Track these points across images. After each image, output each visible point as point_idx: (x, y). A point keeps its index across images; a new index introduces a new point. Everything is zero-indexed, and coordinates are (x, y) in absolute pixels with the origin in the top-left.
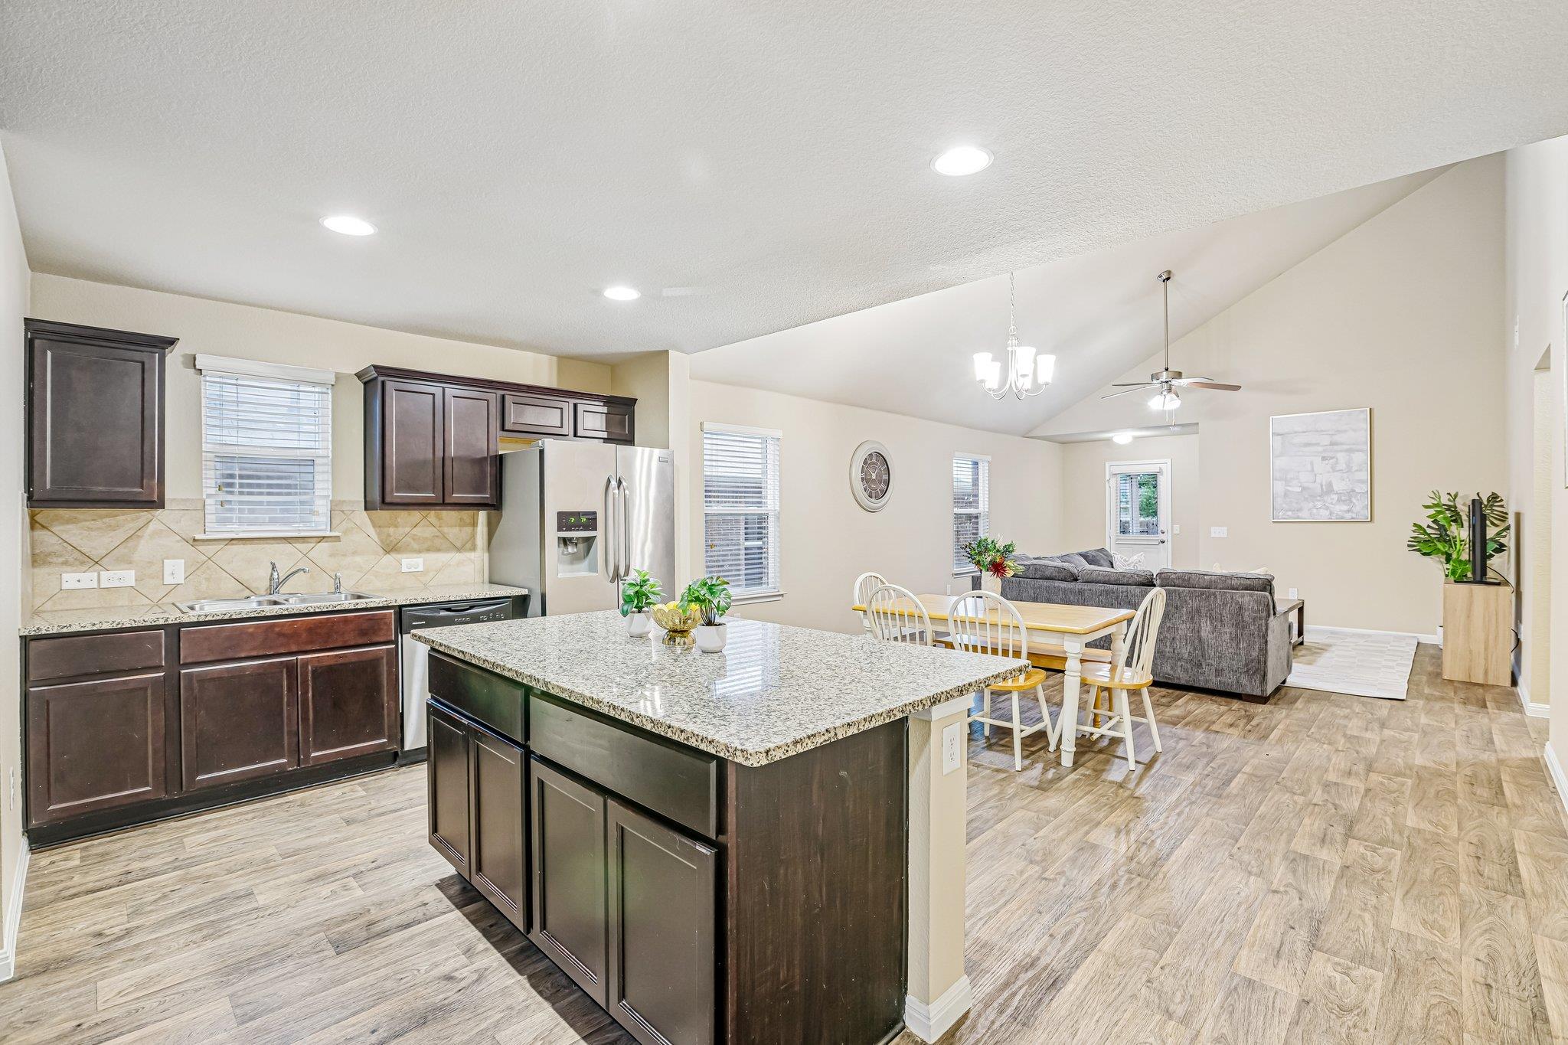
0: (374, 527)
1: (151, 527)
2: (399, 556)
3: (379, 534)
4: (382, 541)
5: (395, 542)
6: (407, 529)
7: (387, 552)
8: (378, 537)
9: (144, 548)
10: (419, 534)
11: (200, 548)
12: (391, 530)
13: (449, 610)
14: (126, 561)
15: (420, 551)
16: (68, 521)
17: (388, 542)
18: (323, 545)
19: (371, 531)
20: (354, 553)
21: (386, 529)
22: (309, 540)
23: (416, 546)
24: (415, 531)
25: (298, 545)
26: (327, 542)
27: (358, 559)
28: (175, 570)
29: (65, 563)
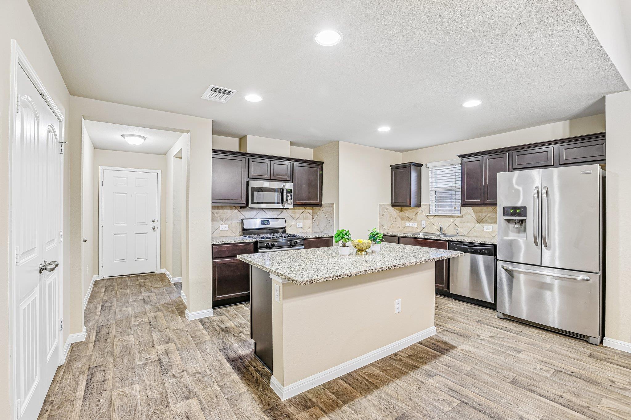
0: (474, 212)
1: (420, 211)
2: (483, 224)
3: (476, 216)
4: (477, 218)
5: (482, 219)
6: (486, 214)
7: (478, 222)
8: (476, 217)
9: (419, 217)
10: (491, 216)
11: (429, 218)
12: (480, 214)
13: (466, 245)
14: (415, 220)
15: (491, 223)
16: (407, 210)
17: (479, 219)
18: (458, 219)
19: (473, 214)
20: (468, 222)
21: (478, 214)
22: (454, 217)
23: (490, 221)
24: (489, 215)
25: (452, 218)
26: (459, 218)
27: (469, 224)
28: (424, 223)
29: (406, 220)
